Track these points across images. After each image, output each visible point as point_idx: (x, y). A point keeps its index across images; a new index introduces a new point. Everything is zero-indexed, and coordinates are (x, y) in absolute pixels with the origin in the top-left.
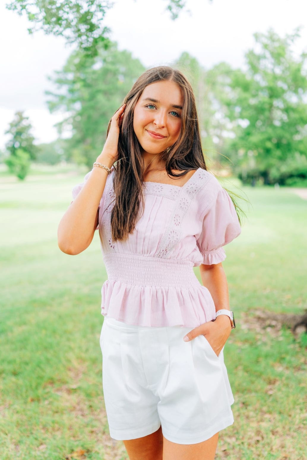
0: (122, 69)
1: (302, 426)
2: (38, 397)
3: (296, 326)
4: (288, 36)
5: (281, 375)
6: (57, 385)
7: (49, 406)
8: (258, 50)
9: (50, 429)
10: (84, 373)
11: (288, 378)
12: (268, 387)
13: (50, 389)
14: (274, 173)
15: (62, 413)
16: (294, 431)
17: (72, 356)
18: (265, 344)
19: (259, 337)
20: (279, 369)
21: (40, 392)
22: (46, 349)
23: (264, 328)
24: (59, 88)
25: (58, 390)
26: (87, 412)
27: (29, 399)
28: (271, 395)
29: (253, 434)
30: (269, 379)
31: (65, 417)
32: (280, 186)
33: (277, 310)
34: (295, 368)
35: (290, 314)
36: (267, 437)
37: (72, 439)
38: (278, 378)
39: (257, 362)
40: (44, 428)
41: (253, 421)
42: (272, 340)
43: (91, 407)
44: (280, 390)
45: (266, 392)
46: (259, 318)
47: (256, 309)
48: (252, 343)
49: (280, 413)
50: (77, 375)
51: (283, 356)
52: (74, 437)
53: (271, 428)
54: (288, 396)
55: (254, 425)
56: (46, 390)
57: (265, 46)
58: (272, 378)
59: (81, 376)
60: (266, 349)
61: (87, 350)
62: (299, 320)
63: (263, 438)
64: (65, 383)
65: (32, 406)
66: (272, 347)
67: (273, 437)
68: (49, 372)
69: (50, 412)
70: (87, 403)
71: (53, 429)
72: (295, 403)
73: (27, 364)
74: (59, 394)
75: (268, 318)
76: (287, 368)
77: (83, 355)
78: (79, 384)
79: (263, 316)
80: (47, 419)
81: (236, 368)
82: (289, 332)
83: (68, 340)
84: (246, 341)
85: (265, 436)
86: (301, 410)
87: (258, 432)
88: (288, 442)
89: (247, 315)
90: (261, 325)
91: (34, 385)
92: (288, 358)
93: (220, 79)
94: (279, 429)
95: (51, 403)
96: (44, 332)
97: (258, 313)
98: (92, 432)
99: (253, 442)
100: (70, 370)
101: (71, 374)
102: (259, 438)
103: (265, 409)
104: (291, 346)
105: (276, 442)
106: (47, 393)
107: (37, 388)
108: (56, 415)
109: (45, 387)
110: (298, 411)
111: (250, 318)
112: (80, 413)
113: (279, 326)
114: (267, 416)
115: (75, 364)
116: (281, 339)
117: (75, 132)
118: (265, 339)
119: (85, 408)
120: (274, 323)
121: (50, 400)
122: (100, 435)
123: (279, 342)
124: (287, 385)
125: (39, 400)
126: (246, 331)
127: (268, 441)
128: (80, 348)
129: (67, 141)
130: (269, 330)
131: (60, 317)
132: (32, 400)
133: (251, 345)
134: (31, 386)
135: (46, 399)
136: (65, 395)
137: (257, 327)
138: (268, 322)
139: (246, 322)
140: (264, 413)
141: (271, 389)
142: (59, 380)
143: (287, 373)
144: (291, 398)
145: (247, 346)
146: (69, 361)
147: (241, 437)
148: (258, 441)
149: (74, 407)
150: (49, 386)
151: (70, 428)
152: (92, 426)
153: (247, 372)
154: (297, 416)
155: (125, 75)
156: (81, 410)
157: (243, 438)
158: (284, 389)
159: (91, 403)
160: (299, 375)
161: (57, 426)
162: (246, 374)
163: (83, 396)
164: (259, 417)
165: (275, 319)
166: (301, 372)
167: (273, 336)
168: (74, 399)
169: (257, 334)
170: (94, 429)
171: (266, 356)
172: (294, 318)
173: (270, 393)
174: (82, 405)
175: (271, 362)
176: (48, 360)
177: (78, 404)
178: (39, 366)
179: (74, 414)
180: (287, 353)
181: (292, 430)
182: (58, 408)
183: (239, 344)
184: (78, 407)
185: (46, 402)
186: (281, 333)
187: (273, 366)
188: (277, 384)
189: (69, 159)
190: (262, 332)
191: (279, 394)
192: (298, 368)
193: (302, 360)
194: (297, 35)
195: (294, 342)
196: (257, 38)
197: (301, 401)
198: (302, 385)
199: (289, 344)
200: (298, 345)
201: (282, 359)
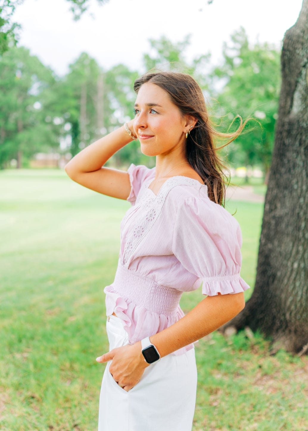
0: (20, 64)
3: (225, 328)
4: (180, 44)
5: (221, 383)
8: (154, 54)
11: (229, 386)
12: (212, 398)
20: (218, 376)
28: (215, 407)
30: (210, 388)
34: (233, 373)
38: (219, 387)
44: (223, 400)
45: (211, 405)
49: (230, 427)
51: (219, 361)
54: (233, 407)
57: (160, 52)
58: (214, 387)
66: (205, 352)
72: (244, 415)
76: (225, 374)
82: (219, 335)
86: (249, 420)
92: (225, 363)
93: (119, 80)
103: (213, 424)
104: (224, 350)
110: (246, 422)
116: (213, 342)
123: (211, 346)
124: (228, 394)
140: (213, 428)
141: (215, 400)
143: (227, 380)
144: (238, 408)
155: (22, 71)
158: (227, 399)
160: (237, 380)
166: (241, 377)
171: (203, 363)
173: (215, 404)
175: (208, 368)
180: (222, 358)
187: (211, 374)
188: (220, 393)
191: (223, 404)
192: (237, 374)
193: (238, 364)
194: (187, 42)
195: (226, 345)
196: (153, 43)
197: (247, 410)
198: (245, 392)
199: (222, 347)
200: (230, 348)
201: (218, 366)
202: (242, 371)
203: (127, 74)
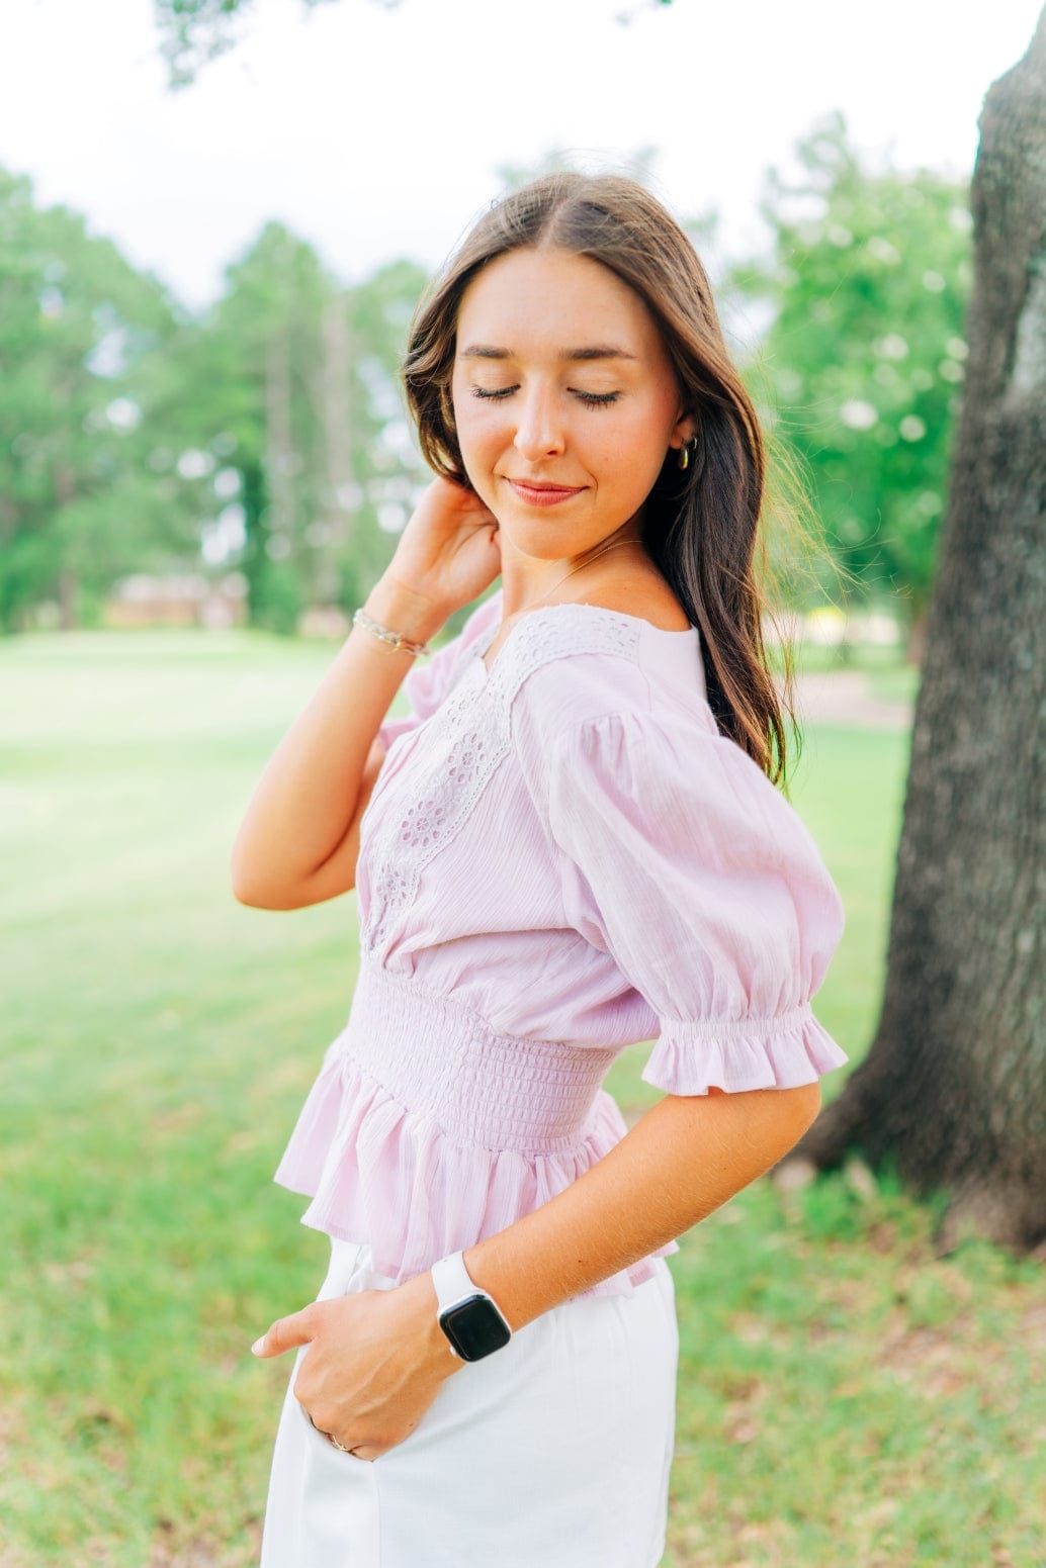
0: (52, 267)
5: (763, 1359)
11: (794, 1370)
12: (731, 1412)
20: (753, 1336)
28: (745, 1446)
30: (725, 1378)
34: (805, 1324)
38: (759, 1374)
44: (771, 1419)
45: (729, 1434)
49: (798, 1516)
51: (756, 1282)
54: (810, 1444)
58: (738, 1373)
72: (844, 1470)
76: (780, 1328)
86: (866, 1488)
92: (776, 1288)
103: (738, 1505)
104: (773, 1243)
110: (855, 1498)
114: (751, 1534)
123: (728, 1230)
124: (793, 1399)
140: (738, 1523)
141: (744, 1421)
143: (783, 1348)
144: (826, 1450)
155: (66, 289)
158: (786, 1413)
160: (827, 1349)
166: (831, 1340)
171: (701, 1291)
173: (743, 1435)
175: (719, 1309)
180: (767, 1268)
187: (726, 1329)
188: (763, 1397)
191: (772, 1434)
192: (818, 1326)
193: (824, 1291)
195: (780, 1223)
197: (857, 1454)
198: (847, 1391)
199: (767, 1232)
200: (795, 1237)
201: (754, 1298)
202: (838, 1317)
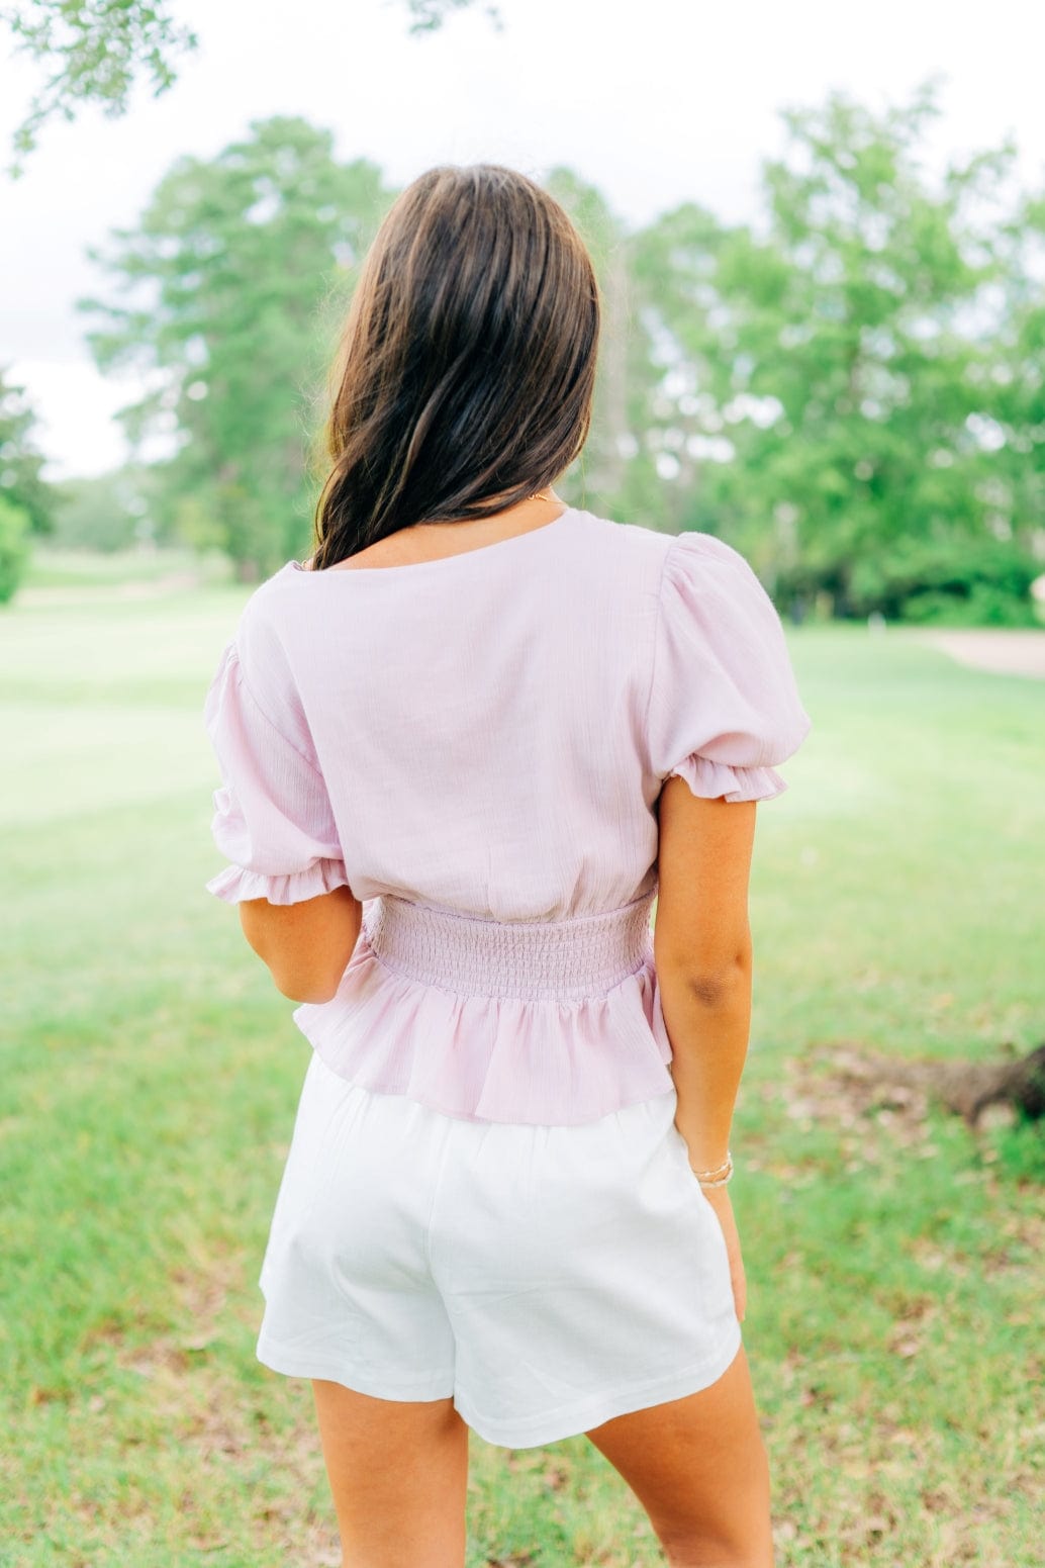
1: (1029, 1471)
2: (64, 1382)
3: (979, 1107)
4: (895, 115)
5: (939, 1283)
6: (131, 1340)
7: (104, 1420)
8: (801, 162)
9: (110, 1507)
10: (232, 1290)
11: (965, 1295)
12: (899, 1329)
13: (106, 1353)
14: (865, 581)
15: (156, 1444)
16: (1005, 1493)
17: (186, 1228)
18: (875, 1170)
19: (851, 1146)
20: (931, 1262)
21: (73, 1365)
22: (92, 1202)
23: (867, 1115)
24: (125, 289)
25: (140, 1356)
26: (246, 1437)
27: (31, 1395)
28: (909, 1359)
29: (857, 1509)
30: (898, 1297)
31: (165, 1459)
32: (888, 624)
33: (907, 1048)
34: (985, 1256)
35: (957, 1062)
36: (909, 1518)
37: (192, 1542)
38: (930, 1295)
39: (852, 1237)
40: (90, 1503)
41: (852, 1459)
42: (899, 1157)
43: (260, 1417)
44: (940, 1339)
45: (893, 1348)
46: (848, 1080)
47: (836, 1048)
48: (832, 1168)
49: (950, 1425)
50: (208, 1299)
51: (943, 1212)
52: (201, 1536)
53: (919, 1484)
54: (970, 1363)
55: (859, 1472)
56: (95, 1359)
57: (824, 152)
58: (910, 1294)
59: (222, 1302)
60: (880, 1190)
61: (242, 1205)
62: (989, 1084)
63: (893, 1521)
64: (165, 1328)
65: (40, 1421)
66: (900, 1180)
67: (931, 1519)
68: (102, 1290)
69: (112, 1444)
70: (247, 1404)
71: (122, 1507)
72: (1000, 1389)
73: (22, 1260)
74: (143, 1369)
75: (880, 1079)
76: (960, 1258)
77: (229, 1224)
78: (218, 1332)
79: (860, 1070)
80: (98, 1468)
81: (780, 1259)
82: (955, 1127)
83: (173, 1168)
84: (808, 1161)
85: (899, 1514)
86: (1021, 1412)
87: (876, 1502)
88: (985, 1535)
89: (805, 1068)
90: (855, 1104)
91: (49, 1341)
92: (959, 1220)
94: (949, 1487)
95: (111, 1407)
96: (84, 1140)
97: (844, 1061)
98: (267, 1515)
99: (858, 1537)
100: (180, 1280)
101: (185, 1295)
102: (881, 1523)
103: (892, 1411)
104: (968, 1178)
105: (943, 1536)
106: (100, 1368)
107: (59, 1351)
108: (132, 1451)
109: (89, 1347)
110: (1013, 1417)
111: (818, 1077)
112: (221, 1442)
113: (921, 1106)
114: (902, 1438)
115: (200, 1256)
116: (930, 1151)
117: (186, 437)
118: (874, 1153)
119: (240, 1421)
120: (901, 1095)
121: (110, 1393)
122: (296, 1525)
123: (922, 1163)
124: (965, 1322)
125: (67, 1399)
126: (805, 1126)
127: (915, 1534)
128: (216, 1196)
129: (158, 469)
130: (885, 1119)
131: (142, 1084)
132: (43, 1398)
133: (828, 1175)
134: (38, 1344)
135: (93, 1391)
136: (165, 1376)
137: (843, 1110)
138: (880, 1093)
139: (804, 1091)
140: (893, 1426)
141: (909, 1338)
142: (141, 1319)
143: (962, 1275)
144: (985, 1370)
145: (812, 1177)
146: (177, 1246)
147: (813, 1520)
148: (876, 1534)
149: (201, 1421)
150: (107, 1342)
151: (186, 1503)
152: (269, 1494)
153: (819, 1273)
154: (1010, 1436)
155: (358, 241)
156: (226, 1431)
157: (822, 1524)
158: (953, 1335)
159: (261, 1405)
160: (1003, 1281)
161: (136, 1495)
162: (815, 1283)
163: (229, 1376)
164: (874, 1444)
165: (903, 1081)
166: (1014, 1272)
167: (902, 1141)
168: (196, 1387)
169: (845, 1134)
170: (274, 1504)
171: (884, 1217)
172: (972, 1077)
173: (908, 1349)
174: (227, 1413)
175: (899, 1235)
176: (100, 1247)
177: (213, 1408)
178: (65, 1268)
179: (197, 1448)
180: (955, 1200)
181: (995, 1488)
182: (138, 1423)
183: (784, 1175)
184: (213, 1422)
185: (95, 1404)
186: (927, 1129)
187: (908, 1252)
188: (930, 1315)
189: (165, 534)
190: (863, 1127)
191: (938, 1353)
192: (998, 1258)
193: (1010, 1227)
194: (925, 108)
195: (977, 1162)
196: (795, 123)
197: (1018, 1378)
198: (1019, 1319)
199: (958, 1169)
200: (988, 1175)
201: (938, 1227)
202: (1025, 1252)
203: (709, 238)
